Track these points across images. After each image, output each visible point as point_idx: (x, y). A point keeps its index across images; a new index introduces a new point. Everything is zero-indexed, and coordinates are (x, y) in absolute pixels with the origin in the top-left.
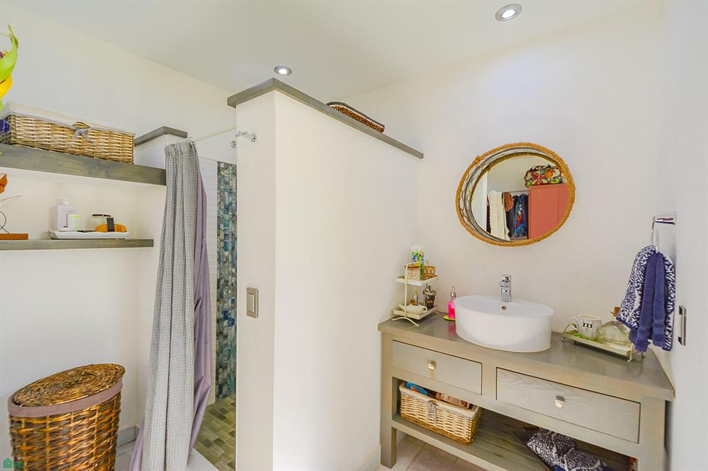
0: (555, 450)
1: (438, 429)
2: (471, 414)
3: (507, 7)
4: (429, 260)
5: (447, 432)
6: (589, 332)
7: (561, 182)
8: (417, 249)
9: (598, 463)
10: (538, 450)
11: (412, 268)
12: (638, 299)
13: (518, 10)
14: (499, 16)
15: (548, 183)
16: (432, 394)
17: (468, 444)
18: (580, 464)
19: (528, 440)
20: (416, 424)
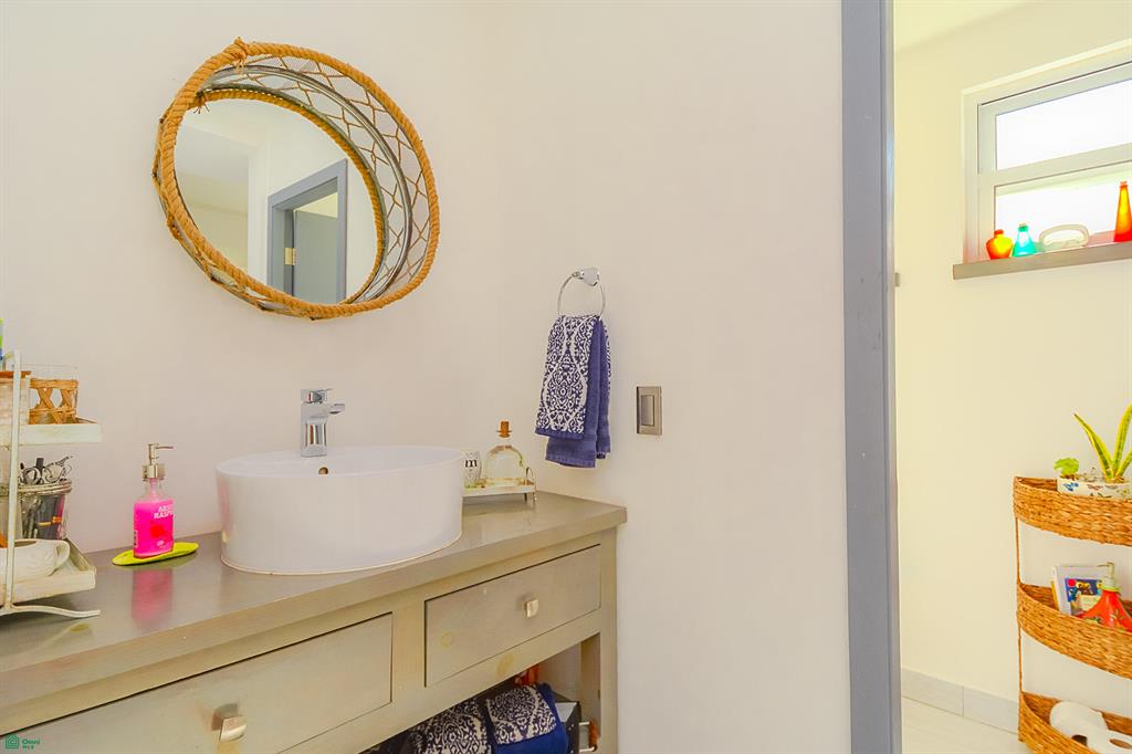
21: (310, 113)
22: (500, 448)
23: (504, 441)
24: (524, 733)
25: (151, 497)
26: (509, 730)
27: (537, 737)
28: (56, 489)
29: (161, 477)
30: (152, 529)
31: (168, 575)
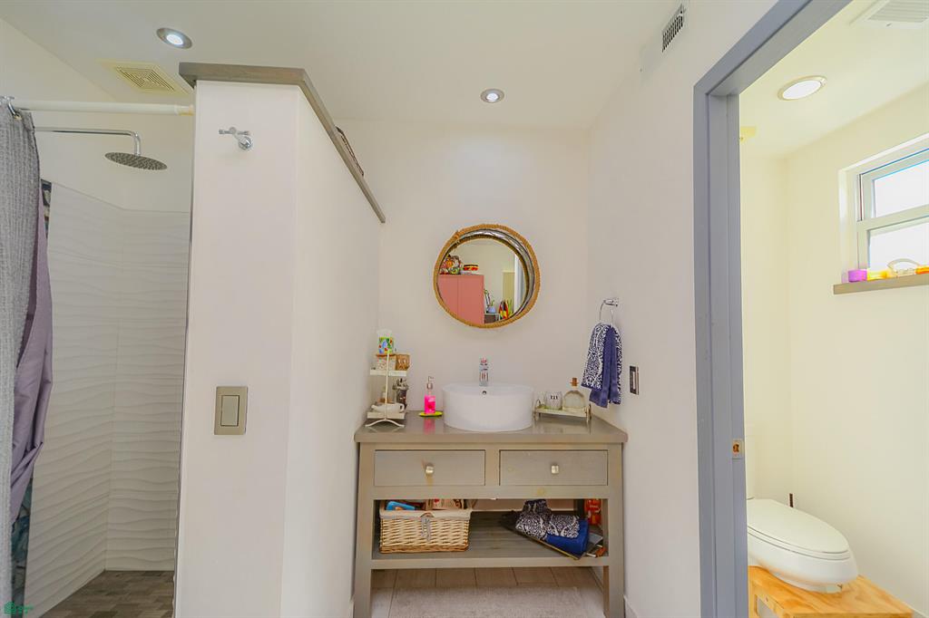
0: (542, 521)
1: (432, 547)
2: (466, 514)
3: (491, 91)
4: (399, 348)
5: (441, 546)
6: (554, 404)
7: (459, 274)
8: (385, 333)
9: (575, 519)
10: (527, 528)
11: (381, 356)
12: (601, 366)
13: (501, 96)
14: (484, 97)
15: (448, 273)
16: (419, 506)
17: (466, 549)
18: (564, 524)
19: (515, 524)
20: (404, 552)
21: (495, 238)
22: (572, 392)
23: (574, 388)
24: (559, 532)
25: (430, 394)
26: (553, 528)
27: (565, 537)
28: (404, 388)
29: (432, 387)
30: (430, 405)
31: (433, 422)
